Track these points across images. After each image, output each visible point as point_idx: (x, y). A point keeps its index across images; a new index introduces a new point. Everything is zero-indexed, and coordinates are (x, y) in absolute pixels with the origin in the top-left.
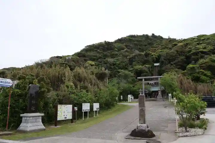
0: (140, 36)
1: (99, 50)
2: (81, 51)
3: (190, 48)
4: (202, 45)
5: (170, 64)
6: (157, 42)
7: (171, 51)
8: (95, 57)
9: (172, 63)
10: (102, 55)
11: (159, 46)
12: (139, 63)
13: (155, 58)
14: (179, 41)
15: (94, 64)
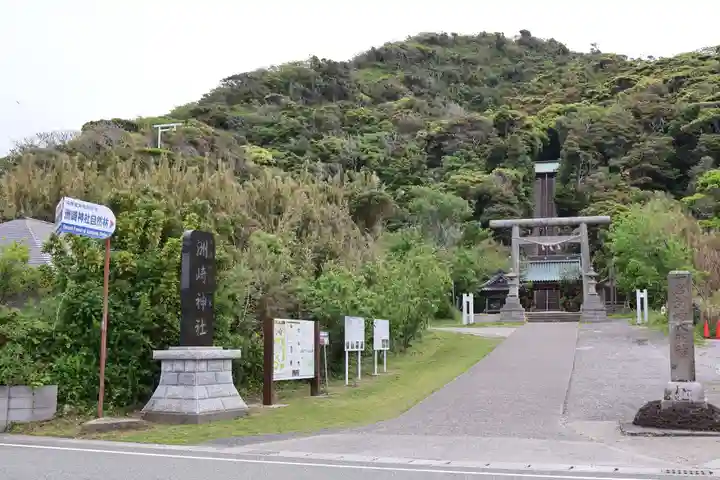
0: (468, 40)
1: (285, 100)
2: (202, 102)
3: (691, 100)
5: (607, 169)
6: (542, 70)
7: (608, 111)
8: (270, 131)
9: (613, 162)
10: (301, 122)
11: (551, 89)
12: (468, 159)
13: (539, 141)
14: (639, 66)
15: (270, 158)
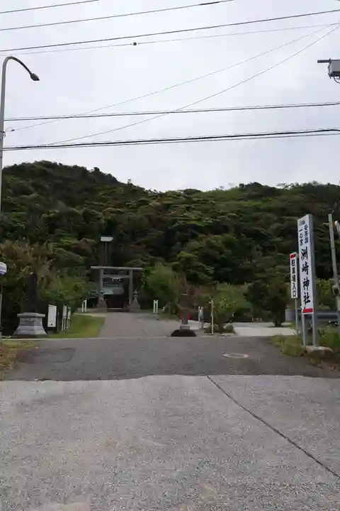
4: (195, 211)
5: (135, 243)
7: (136, 215)
13: (103, 226)
14: (151, 194)
